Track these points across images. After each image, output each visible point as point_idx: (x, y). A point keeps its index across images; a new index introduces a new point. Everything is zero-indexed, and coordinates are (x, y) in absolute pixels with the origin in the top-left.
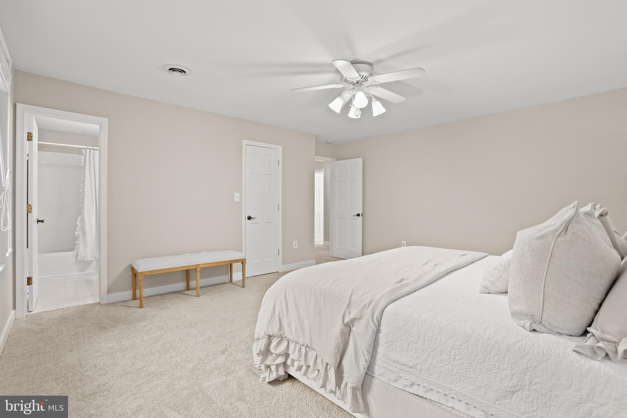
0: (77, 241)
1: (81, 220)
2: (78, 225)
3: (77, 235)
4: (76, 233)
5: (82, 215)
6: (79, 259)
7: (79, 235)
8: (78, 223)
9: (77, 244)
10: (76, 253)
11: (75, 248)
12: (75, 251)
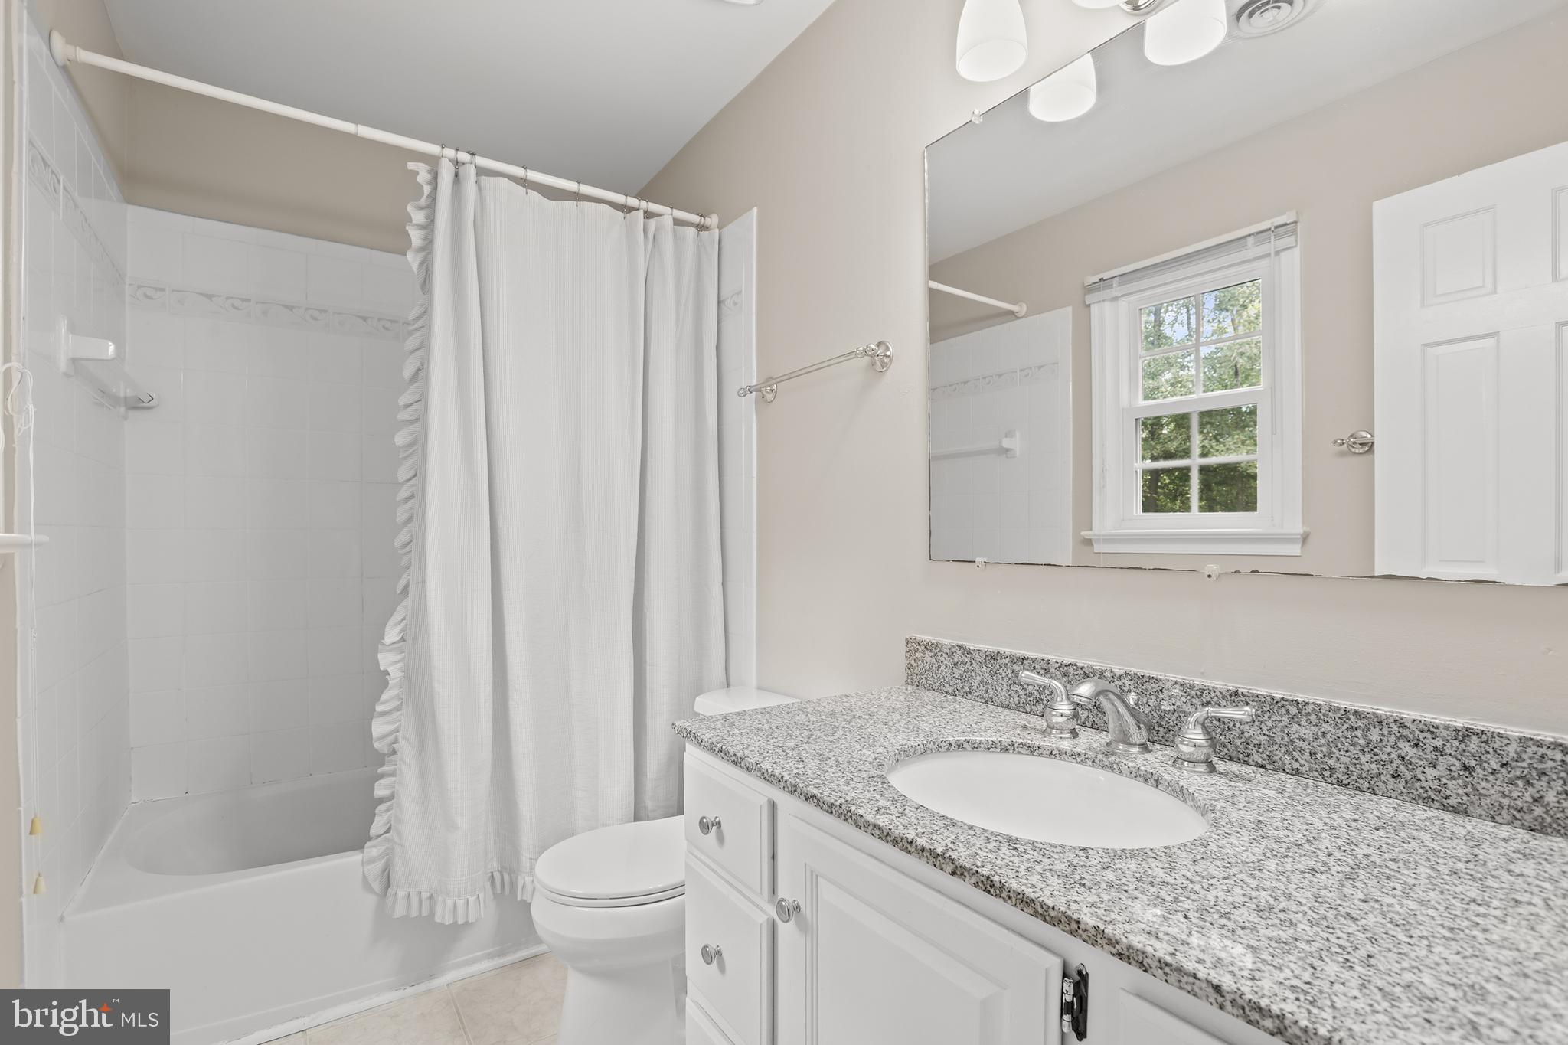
0: (382, 776)
1: (403, 640)
2: (386, 673)
3: (383, 737)
4: (378, 728)
5: (408, 602)
6: (400, 911)
7: (396, 741)
8: (386, 660)
9: (381, 801)
10: (378, 866)
11: (374, 831)
12: (372, 850)
